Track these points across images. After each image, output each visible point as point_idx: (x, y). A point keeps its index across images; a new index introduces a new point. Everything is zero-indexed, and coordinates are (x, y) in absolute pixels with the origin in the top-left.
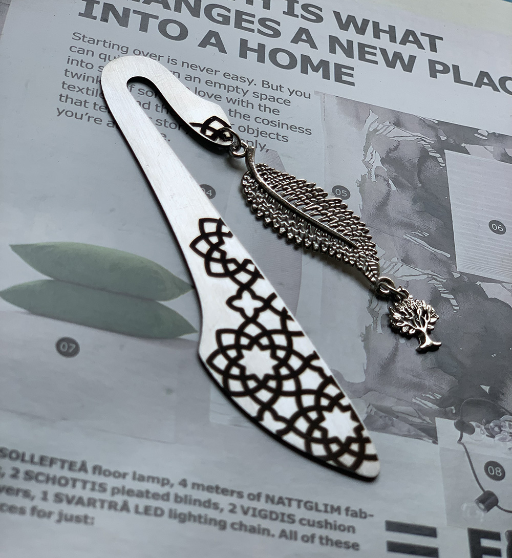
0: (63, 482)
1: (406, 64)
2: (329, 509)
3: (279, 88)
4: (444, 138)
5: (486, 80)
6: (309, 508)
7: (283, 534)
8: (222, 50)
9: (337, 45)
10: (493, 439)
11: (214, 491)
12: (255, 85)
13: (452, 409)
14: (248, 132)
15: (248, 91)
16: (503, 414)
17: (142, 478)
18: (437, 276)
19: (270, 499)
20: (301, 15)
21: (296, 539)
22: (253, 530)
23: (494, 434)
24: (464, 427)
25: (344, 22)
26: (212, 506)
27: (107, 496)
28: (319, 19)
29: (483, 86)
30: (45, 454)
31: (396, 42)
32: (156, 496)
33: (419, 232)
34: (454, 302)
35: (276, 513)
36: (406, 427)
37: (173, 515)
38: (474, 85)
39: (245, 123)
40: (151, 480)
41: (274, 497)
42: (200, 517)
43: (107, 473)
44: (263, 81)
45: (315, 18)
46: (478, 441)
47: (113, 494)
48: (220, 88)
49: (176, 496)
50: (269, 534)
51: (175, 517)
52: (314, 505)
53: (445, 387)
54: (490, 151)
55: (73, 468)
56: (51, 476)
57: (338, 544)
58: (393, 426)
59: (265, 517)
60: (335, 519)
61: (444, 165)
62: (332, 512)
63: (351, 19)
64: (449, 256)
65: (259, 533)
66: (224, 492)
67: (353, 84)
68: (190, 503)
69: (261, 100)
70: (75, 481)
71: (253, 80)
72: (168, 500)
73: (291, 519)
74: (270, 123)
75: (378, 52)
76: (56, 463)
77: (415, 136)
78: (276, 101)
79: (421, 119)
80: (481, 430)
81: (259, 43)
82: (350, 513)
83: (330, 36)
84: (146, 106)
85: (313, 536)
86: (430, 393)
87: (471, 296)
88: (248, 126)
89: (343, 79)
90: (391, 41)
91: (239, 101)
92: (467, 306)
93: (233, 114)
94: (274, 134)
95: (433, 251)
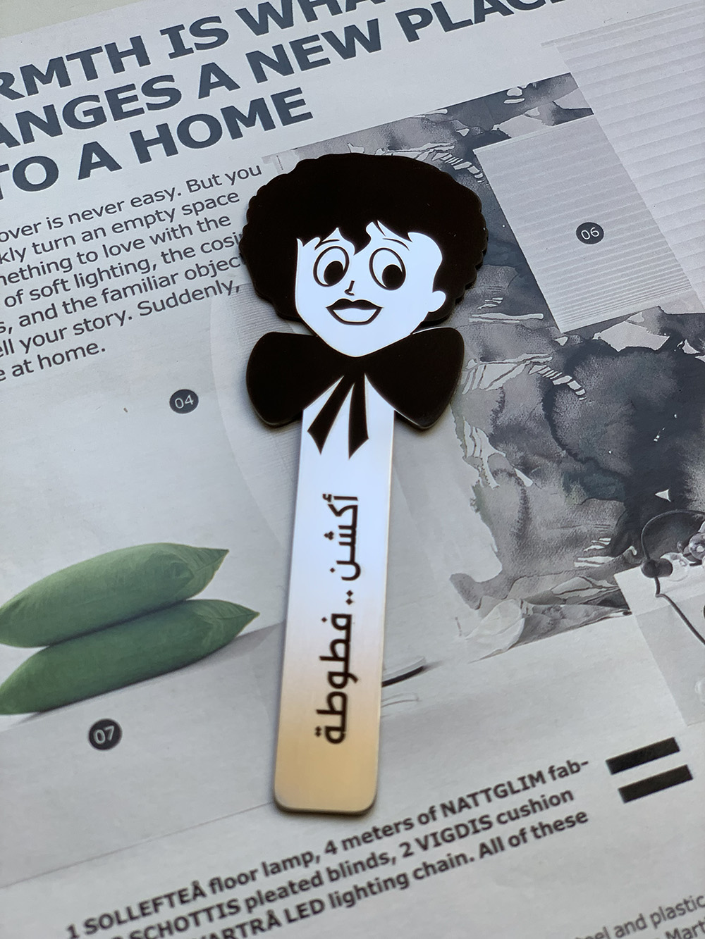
0: (181, 924)
1: (368, 38)
2: (528, 783)
3: (213, 181)
4: (464, 132)
5: (487, 5)
6: (502, 794)
7: (484, 850)
8: (114, 166)
9: (262, 64)
10: (700, 566)
11: (374, 837)
12: (179, 194)
13: (631, 551)
14: (201, 275)
15: (174, 210)
16: (700, 522)
17: (276, 868)
18: (538, 357)
19: (448, 809)
20: (195, 44)
21: (502, 849)
22: (444, 866)
23: (699, 558)
24: (657, 569)
25: (257, 20)
26: (379, 861)
27: (244, 917)
28: (222, 36)
29: (486, 16)
30: (142, 900)
31: (341, 12)
32: (303, 886)
33: (488, 303)
34: (574, 385)
35: (462, 825)
36: (580, 610)
37: (336, 901)
38: (473, 22)
39: (189, 263)
40: (288, 864)
41: (451, 803)
42: (370, 885)
43: (230, 883)
44: (188, 182)
45: (214, 39)
46: (682, 579)
47: (250, 909)
48: (135, 227)
49: (330, 872)
50: (466, 861)
51: (340, 904)
52: (507, 787)
53: (611, 523)
54: (534, 117)
55: (185, 898)
56: (164, 925)
57: (558, 826)
58: (563, 618)
59: (452, 838)
60: (542, 793)
61: (481, 175)
62: (534, 786)
63: (265, 9)
64: (541, 316)
65: (453, 866)
66: (387, 831)
67: (308, 116)
68: (351, 873)
69: (197, 215)
70: (195, 915)
71: (174, 189)
72: (321, 883)
73: (486, 822)
74: (225, 244)
75: (323, 41)
76: (161, 904)
77: (425, 151)
78: (217, 203)
79: (422, 119)
80: (681, 560)
82: (556, 773)
83: (248, 55)
84: (51, 313)
85: (523, 833)
86: (594, 541)
87: (594, 362)
88: (197, 265)
89: (292, 116)
90: (333, 14)
91: (168, 232)
92: (594, 381)
93: (169, 258)
94: (236, 258)
95: (518, 322)
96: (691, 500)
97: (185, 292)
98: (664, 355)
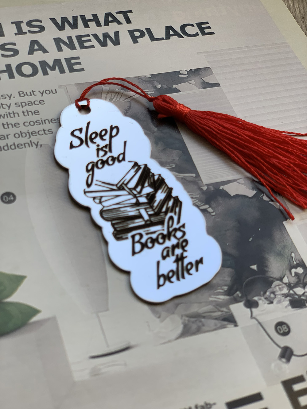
1: (114, 39)
3: (32, 93)
4: (159, 87)
5: (171, 32)
9: (61, 44)
10: (272, 304)
12: (14, 97)
13: (238, 295)
14: (22, 137)
15: (10, 104)
16: (272, 282)
18: (193, 195)
20: (28, 30)
23: (271, 300)
24: (251, 305)
25: (60, 24)
28: (42, 29)
29: (171, 37)
31: (102, 26)
33: (168, 166)
34: (210, 210)
36: (212, 323)
38: (165, 39)
39: (17, 130)
44: (19, 92)
45: (39, 29)
46: (263, 310)
53: (228, 279)
54: (192, 84)
58: (203, 325)
63: (64, 20)
64: (194, 175)
67: (82, 70)
69: (23, 107)
71: (11, 94)
74: (36, 124)
75: (92, 38)
78: (33, 104)
79: (139, 78)
80: (263, 301)
81: (6, 65)
83: (54, 39)
86: (219, 288)
87: (220, 200)
88: (21, 132)
89: (75, 69)
90: (98, 26)
91: (7, 115)
92: (220, 209)
93: (6, 126)
94: (41, 131)
95: (183, 177)
96: (267, 271)
97: (13, 144)
98: (254, 200)
